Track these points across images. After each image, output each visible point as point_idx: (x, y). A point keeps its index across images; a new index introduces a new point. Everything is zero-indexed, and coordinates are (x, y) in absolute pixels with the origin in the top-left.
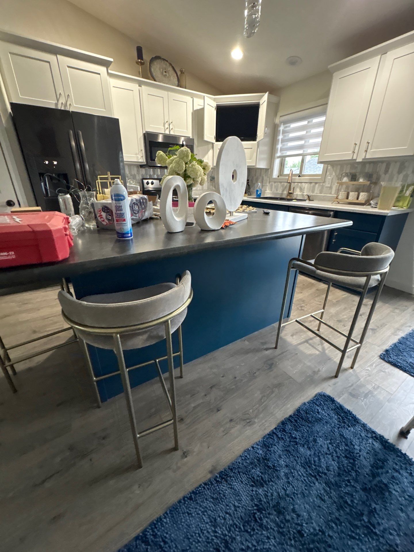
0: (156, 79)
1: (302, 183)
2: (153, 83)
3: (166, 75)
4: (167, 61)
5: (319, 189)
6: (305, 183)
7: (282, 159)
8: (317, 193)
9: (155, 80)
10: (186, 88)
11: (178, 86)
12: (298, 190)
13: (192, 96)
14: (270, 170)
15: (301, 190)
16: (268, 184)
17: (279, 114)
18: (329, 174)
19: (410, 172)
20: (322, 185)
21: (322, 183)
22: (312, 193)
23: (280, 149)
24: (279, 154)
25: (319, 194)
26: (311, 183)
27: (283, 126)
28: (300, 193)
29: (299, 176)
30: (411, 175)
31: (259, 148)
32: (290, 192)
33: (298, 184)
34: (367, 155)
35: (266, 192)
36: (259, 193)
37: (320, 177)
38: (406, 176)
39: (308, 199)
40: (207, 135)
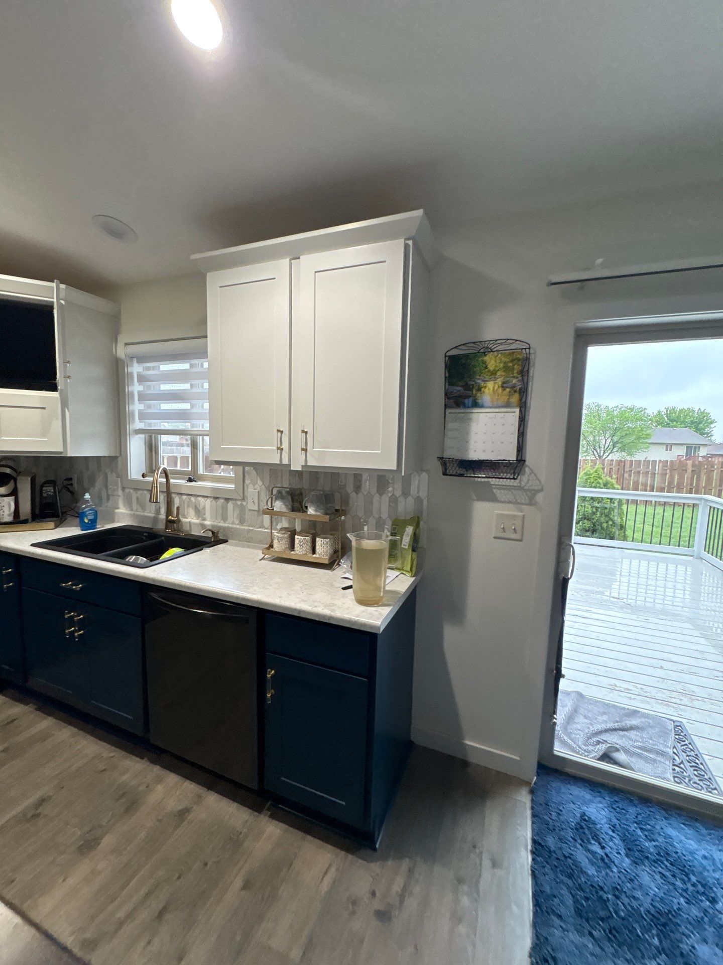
1: (197, 496)
5: (235, 515)
6: (203, 496)
7: (151, 437)
8: (233, 523)
12: (192, 512)
14: (119, 459)
15: (199, 512)
16: (120, 493)
17: (122, 339)
18: (250, 483)
19: (398, 493)
20: (241, 504)
21: (239, 500)
22: (222, 521)
23: (139, 414)
24: (138, 425)
25: (238, 524)
26: (216, 498)
27: (135, 364)
28: (196, 521)
29: (190, 480)
30: (401, 500)
31: (69, 408)
32: (170, 517)
33: (190, 499)
34: (308, 459)
35: (117, 511)
36: (89, 520)
37: (233, 486)
38: (393, 500)
39: (214, 539)
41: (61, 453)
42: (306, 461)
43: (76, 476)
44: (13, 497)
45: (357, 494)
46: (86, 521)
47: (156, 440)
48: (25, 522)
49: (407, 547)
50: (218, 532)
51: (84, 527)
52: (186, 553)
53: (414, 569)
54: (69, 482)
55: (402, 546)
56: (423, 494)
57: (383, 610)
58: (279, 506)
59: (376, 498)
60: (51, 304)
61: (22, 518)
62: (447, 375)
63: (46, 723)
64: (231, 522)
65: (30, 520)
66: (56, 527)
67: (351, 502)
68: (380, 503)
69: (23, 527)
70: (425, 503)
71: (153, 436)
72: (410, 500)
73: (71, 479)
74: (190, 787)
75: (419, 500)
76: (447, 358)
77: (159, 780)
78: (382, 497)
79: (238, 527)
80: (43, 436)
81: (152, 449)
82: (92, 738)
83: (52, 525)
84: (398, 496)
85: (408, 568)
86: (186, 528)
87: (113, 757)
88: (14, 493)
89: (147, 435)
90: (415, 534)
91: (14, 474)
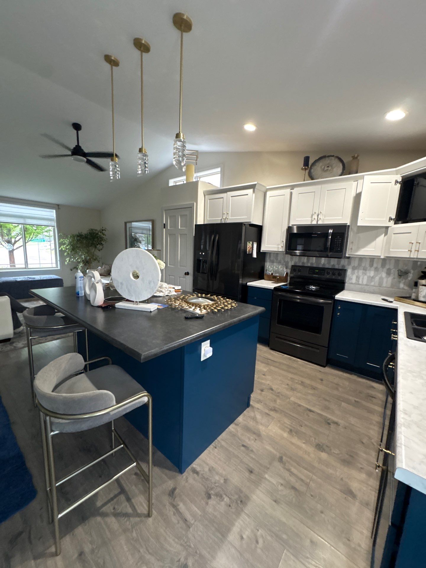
0: (315, 177)
2: (306, 183)
3: (328, 170)
9: (313, 179)
11: (340, 175)
13: (356, 179)
40: (366, 219)
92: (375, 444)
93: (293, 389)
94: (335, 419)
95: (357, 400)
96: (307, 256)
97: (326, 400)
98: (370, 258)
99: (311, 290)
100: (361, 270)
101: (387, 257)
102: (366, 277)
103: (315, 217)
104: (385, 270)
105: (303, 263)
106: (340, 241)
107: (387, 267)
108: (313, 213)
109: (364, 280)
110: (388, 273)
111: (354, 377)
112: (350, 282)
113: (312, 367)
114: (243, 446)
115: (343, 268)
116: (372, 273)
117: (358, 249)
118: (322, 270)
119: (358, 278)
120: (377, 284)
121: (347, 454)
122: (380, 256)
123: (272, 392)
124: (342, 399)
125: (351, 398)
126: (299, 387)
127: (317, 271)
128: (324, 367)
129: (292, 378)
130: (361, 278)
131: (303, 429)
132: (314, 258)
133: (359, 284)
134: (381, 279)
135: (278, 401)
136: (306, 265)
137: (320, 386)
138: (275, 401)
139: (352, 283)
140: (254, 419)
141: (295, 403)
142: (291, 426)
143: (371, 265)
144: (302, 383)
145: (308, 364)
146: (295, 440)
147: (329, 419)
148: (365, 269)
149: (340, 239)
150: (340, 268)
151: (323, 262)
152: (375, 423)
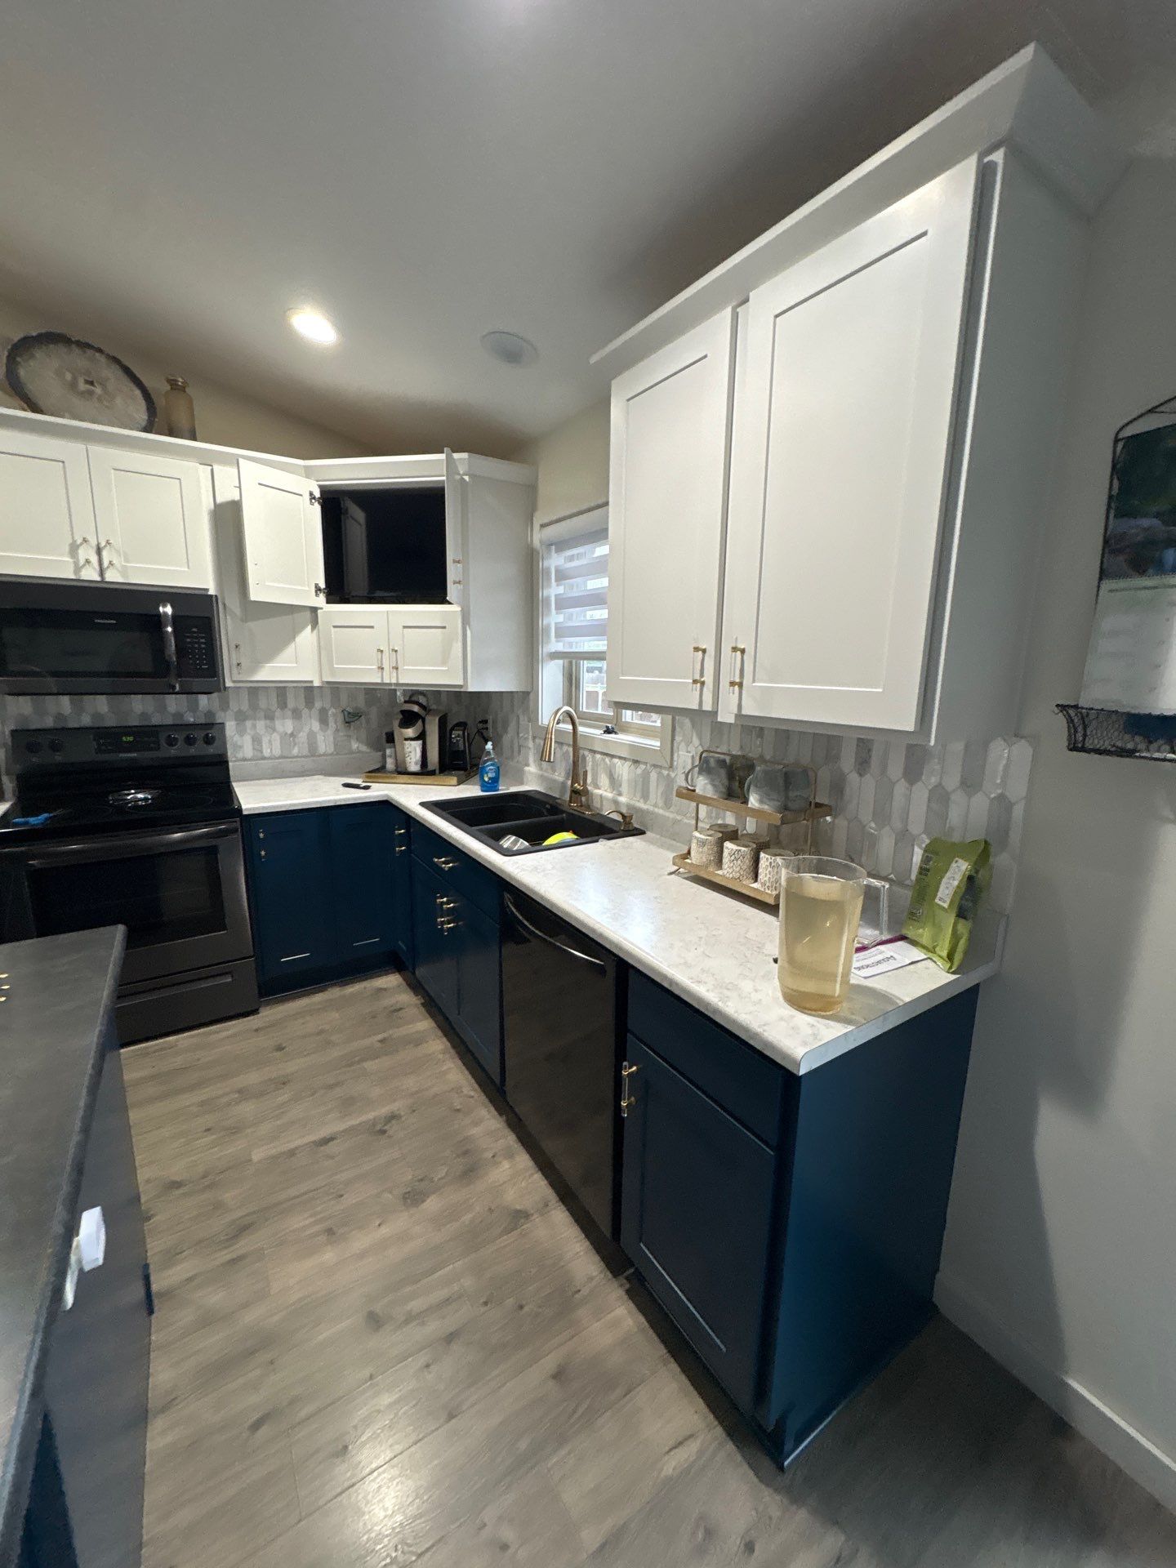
0: (41, 404)
1: (613, 756)
2: (31, 420)
3: (91, 393)
4: (100, 351)
5: (659, 794)
6: (620, 758)
7: (571, 663)
8: (655, 805)
9: (35, 409)
10: (194, 438)
11: (146, 430)
12: (604, 780)
13: (207, 460)
14: (531, 694)
15: (614, 783)
16: (531, 744)
17: (538, 519)
18: (682, 741)
19: (952, 781)
20: (668, 775)
21: (665, 768)
22: (642, 801)
23: (557, 629)
24: (555, 645)
25: (662, 808)
26: (636, 762)
27: (554, 555)
28: (610, 795)
29: (608, 731)
30: (958, 798)
31: (472, 623)
32: (576, 785)
33: (604, 760)
34: (743, 703)
35: (526, 768)
36: (490, 779)
37: (658, 744)
38: (939, 796)
39: (624, 828)
40: (267, 584)
41: (461, 686)
42: (740, 706)
43: (491, 717)
44: (420, 742)
45: (861, 775)
46: (486, 779)
47: (578, 666)
48: (432, 773)
49: (946, 905)
50: (631, 817)
51: (484, 787)
52: (578, 842)
53: (958, 957)
54: (485, 726)
55: (937, 901)
56: (1017, 790)
57: (827, 1027)
58: (703, 785)
59: (901, 788)
60: (441, 485)
61: (430, 767)
62: (1115, 491)
63: (425, 1025)
64: (652, 805)
65: (437, 771)
66: (460, 783)
67: (847, 791)
68: (908, 799)
69: (429, 779)
70: (1018, 812)
71: (574, 661)
72: (980, 805)
73: (486, 722)
74: (539, 1184)
75: (1003, 804)
76: (1120, 445)
77: (510, 1156)
78: (914, 788)
79: (661, 811)
80: (444, 663)
81: (572, 681)
82: (460, 1063)
83: (454, 780)
84: (949, 789)
85: (944, 954)
86: (596, 804)
87: (472, 1097)
88: (421, 737)
89: (566, 661)
90: (970, 879)
91: (422, 713)
92: (472, 1093)
93: (235, 1130)
94: (384, 1111)
95: (380, 1037)
96: (70, 694)
97: (331, 1087)
98: (277, 688)
99: (136, 807)
100: (259, 719)
101: (328, 683)
102: (276, 737)
103: (87, 553)
104: (315, 712)
105: (59, 716)
106: (202, 643)
107: (318, 705)
108: (75, 541)
109: (272, 746)
110: (324, 721)
111: (334, 993)
112: (240, 755)
113: (225, 1034)
114: (256, 1426)
115: (208, 721)
116: (288, 725)
117: (257, 664)
118: (146, 734)
119: (257, 740)
120: (305, 752)
121: (458, 1156)
122: (312, 682)
123: (181, 1191)
124: (357, 1059)
125: (367, 1042)
126: (247, 1109)
127: (130, 739)
128: (255, 1012)
129: (202, 1104)
130: (265, 740)
131: (350, 1200)
132: (103, 698)
133: (264, 758)
134: (312, 736)
135: (228, 1196)
136: (72, 724)
137: (291, 1067)
138: (218, 1206)
139: (245, 760)
140: (208, 1320)
141: (274, 1159)
142: (316, 1223)
143: (283, 705)
144: (244, 1094)
145: (210, 1033)
146: (360, 1241)
147: (374, 1122)
148: (270, 717)
149: (202, 638)
150: (202, 721)
151: (140, 708)
152: (441, 1056)
